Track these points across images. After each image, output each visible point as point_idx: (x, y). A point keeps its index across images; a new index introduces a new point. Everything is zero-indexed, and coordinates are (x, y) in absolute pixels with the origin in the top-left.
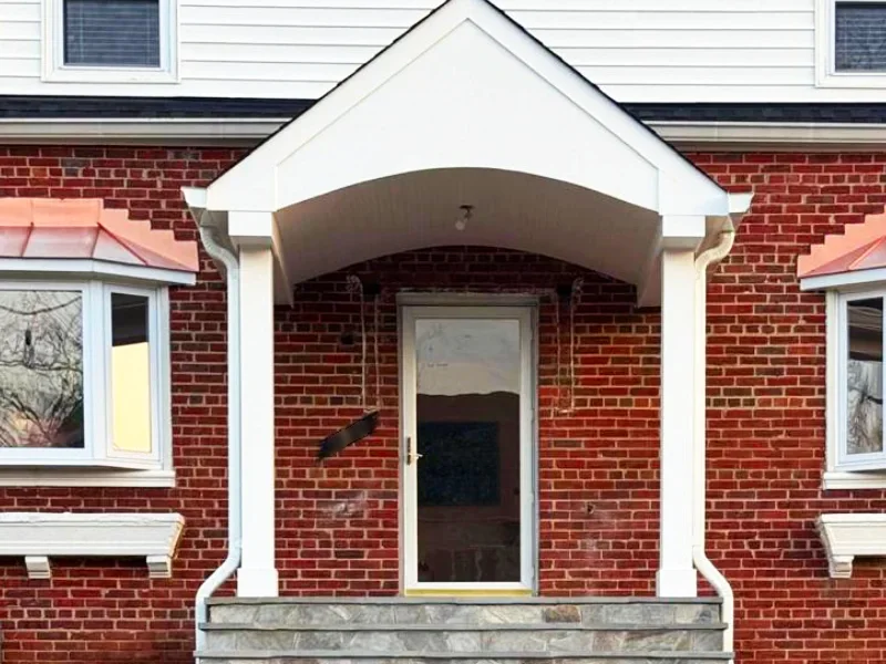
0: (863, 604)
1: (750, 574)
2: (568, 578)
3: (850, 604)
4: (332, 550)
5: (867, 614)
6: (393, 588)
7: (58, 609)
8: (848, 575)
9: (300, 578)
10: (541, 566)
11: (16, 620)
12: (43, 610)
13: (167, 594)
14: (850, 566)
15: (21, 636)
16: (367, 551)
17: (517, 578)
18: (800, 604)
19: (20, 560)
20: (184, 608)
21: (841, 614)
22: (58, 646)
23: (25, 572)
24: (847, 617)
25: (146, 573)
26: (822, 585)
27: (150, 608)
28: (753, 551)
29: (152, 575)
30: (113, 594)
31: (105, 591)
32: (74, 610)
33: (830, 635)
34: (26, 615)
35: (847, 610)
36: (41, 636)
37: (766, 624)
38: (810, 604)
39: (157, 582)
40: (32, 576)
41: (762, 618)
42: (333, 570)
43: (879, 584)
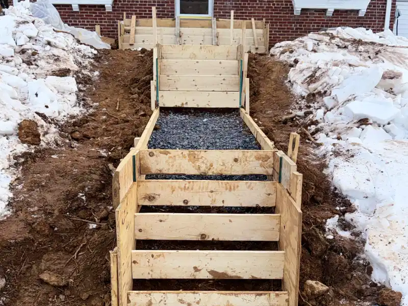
0: (303, 23)
1: (272, 13)
2: (222, 14)
3: (300, 23)
4: (156, 4)
5: (304, 26)
6: (172, 16)
8: (299, 14)
9: (147, 12)
10: (214, 9)
12: (77, 20)
13: (111, 16)
14: (300, 12)
16: (166, 4)
17: (208, 14)
18: (285, 23)
19: (70, 5)
20: (116, 20)
21: (297, 26)
23: (72, 9)
24: (298, 27)
25: (105, 10)
26: (291, 17)
27: (106, 20)
28: (273, 6)
29: (107, 11)
30: (96, 16)
31: (94, 15)
32: (86, 20)
33: (293, 32)
37: (276, 28)
38: (288, 23)
39: (108, 13)
40: (74, 10)
41: (275, 27)
43: (308, 17)
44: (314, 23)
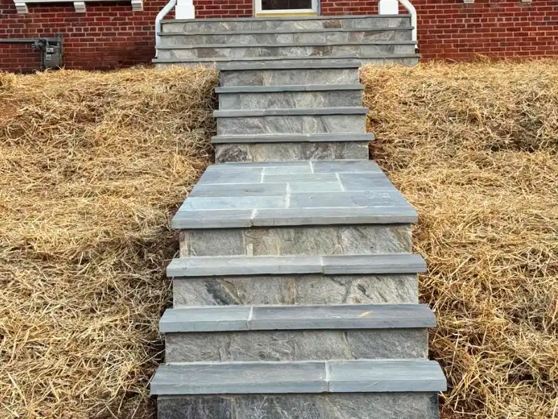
0: (480, 16)
2: (335, 6)
3: (474, 16)
5: (483, 21)
6: (250, 13)
7: (89, 27)
9: (205, 10)
11: (70, 33)
12: (82, 28)
13: (141, 19)
15: (72, 40)
17: (310, 7)
18: (449, 16)
19: (71, 4)
20: (150, 25)
21: (469, 21)
22: (90, 45)
23: (74, 10)
24: (472, 22)
25: (131, 9)
26: (460, 7)
27: (133, 26)
29: (134, 10)
30: (115, 19)
31: (112, 18)
32: (97, 27)
33: (464, 31)
34: (75, 31)
35: (472, 19)
36: (82, 40)
37: (433, 27)
38: (454, 16)
39: (137, 13)
40: (77, 11)
41: (430, 24)
42: (221, 5)
43: (488, 5)
44: (501, 15)
